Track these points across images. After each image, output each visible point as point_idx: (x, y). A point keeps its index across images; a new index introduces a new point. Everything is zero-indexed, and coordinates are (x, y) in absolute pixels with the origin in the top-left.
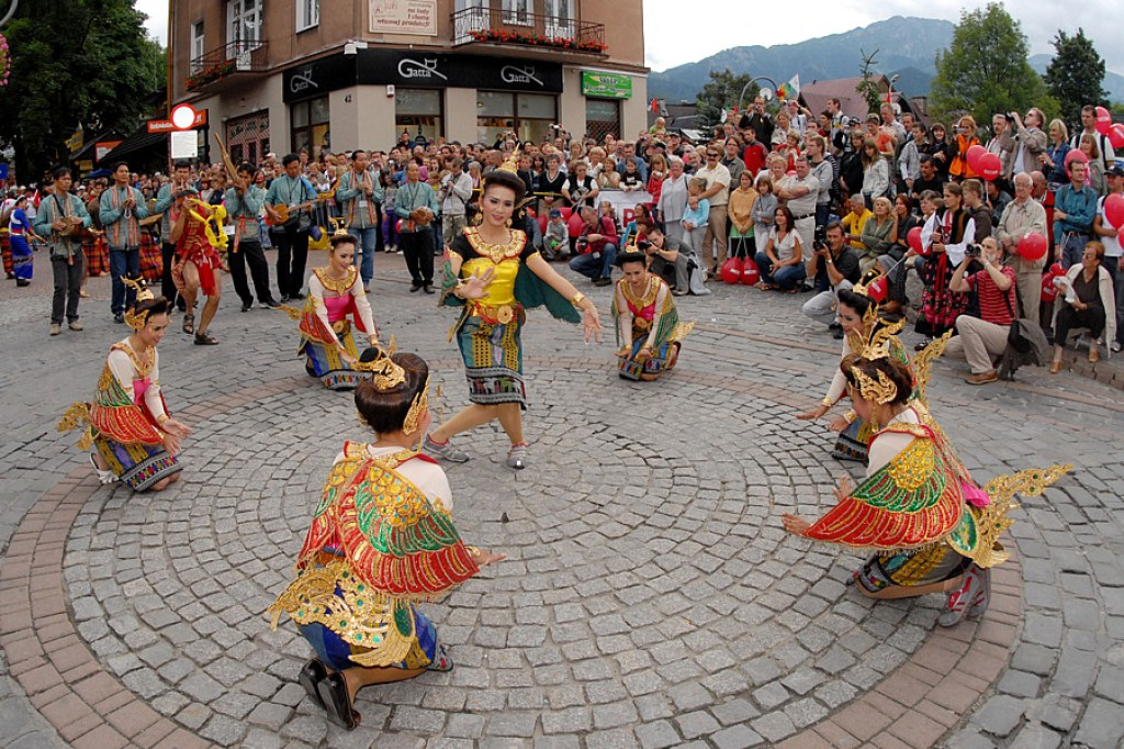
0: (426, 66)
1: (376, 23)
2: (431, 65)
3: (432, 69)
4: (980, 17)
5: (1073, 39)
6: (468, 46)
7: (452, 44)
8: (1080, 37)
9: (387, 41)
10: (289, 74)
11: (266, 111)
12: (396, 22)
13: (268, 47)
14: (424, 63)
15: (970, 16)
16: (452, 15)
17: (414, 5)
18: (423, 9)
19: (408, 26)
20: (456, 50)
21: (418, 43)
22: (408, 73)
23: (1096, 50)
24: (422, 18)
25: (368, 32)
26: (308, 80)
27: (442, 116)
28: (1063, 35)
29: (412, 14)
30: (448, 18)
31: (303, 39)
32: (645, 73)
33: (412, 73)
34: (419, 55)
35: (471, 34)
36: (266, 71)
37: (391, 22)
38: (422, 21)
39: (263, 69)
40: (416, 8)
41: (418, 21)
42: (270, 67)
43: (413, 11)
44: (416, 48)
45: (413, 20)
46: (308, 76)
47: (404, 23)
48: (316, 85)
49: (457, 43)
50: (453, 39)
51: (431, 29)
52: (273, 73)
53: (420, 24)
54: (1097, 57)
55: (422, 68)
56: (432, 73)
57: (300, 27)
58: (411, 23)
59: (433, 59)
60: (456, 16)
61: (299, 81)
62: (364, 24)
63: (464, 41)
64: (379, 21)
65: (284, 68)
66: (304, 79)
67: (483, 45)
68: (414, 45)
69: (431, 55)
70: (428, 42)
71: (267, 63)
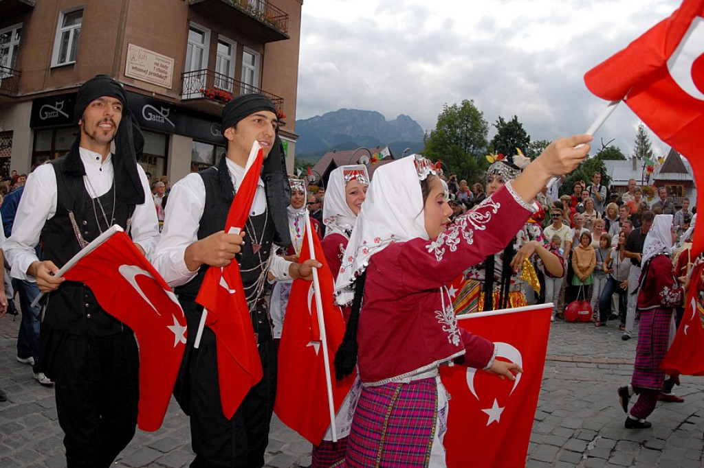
0: (161, 114)
1: (131, 68)
2: (165, 113)
3: (165, 117)
4: (456, 109)
5: (510, 123)
6: (199, 102)
7: (179, 98)
8: (515, 121)
9: (136, 86)
10: (39, 103)
11: (12, 131)
12: (144, 72)
13: (20, 76)
14: (160, 111)
15: (449, 108)
16: (183, 74)
17: (159, 60)
18: (164, 64)
19: (152, 76)
20: (185, 103)
21: (159, 93)
22: (149, 117)
23: (524, 129)
24: (163, 72)
25: (124, 75)
26: (59, 110)
27: (166, 158)
28: (502, 120)
29: (157, 67)
30: (180, 76)
31: (57, 74)
32: (294, 139)
33: (152, 118)
34: (158, 103)
35: (202, 91)
36: (17, 97)
37: (141, 70)
38: (163, 75)
39: (13, 95)
40: (160, 62)
41: (160, 74)
42: (19, 95)
43: (158, 64)
44: (158, 97)
45: (156, 73)
46: (59, 106)
47: (150, 73)
48: (67, 116)
49: (184, 97)
50: (181, 94)
51: (168, 82)
52: (24, 100)
53: (161, 77)
54: (525, 134)
55: (158, 114)
56: (165, 120)
57: (55, 63)
58: (155, 75)
59: (167, 109)
60: (185, 75)
61: (50, 110)
62: (122, 68)
63: (193, 96)
64: (133, 68)
65: (34, 97)
66: (56, 108)
67: (211, 102)
68: (156, 94)
69: (166, 105)
70: (164, 92)
71: (17, 91)
